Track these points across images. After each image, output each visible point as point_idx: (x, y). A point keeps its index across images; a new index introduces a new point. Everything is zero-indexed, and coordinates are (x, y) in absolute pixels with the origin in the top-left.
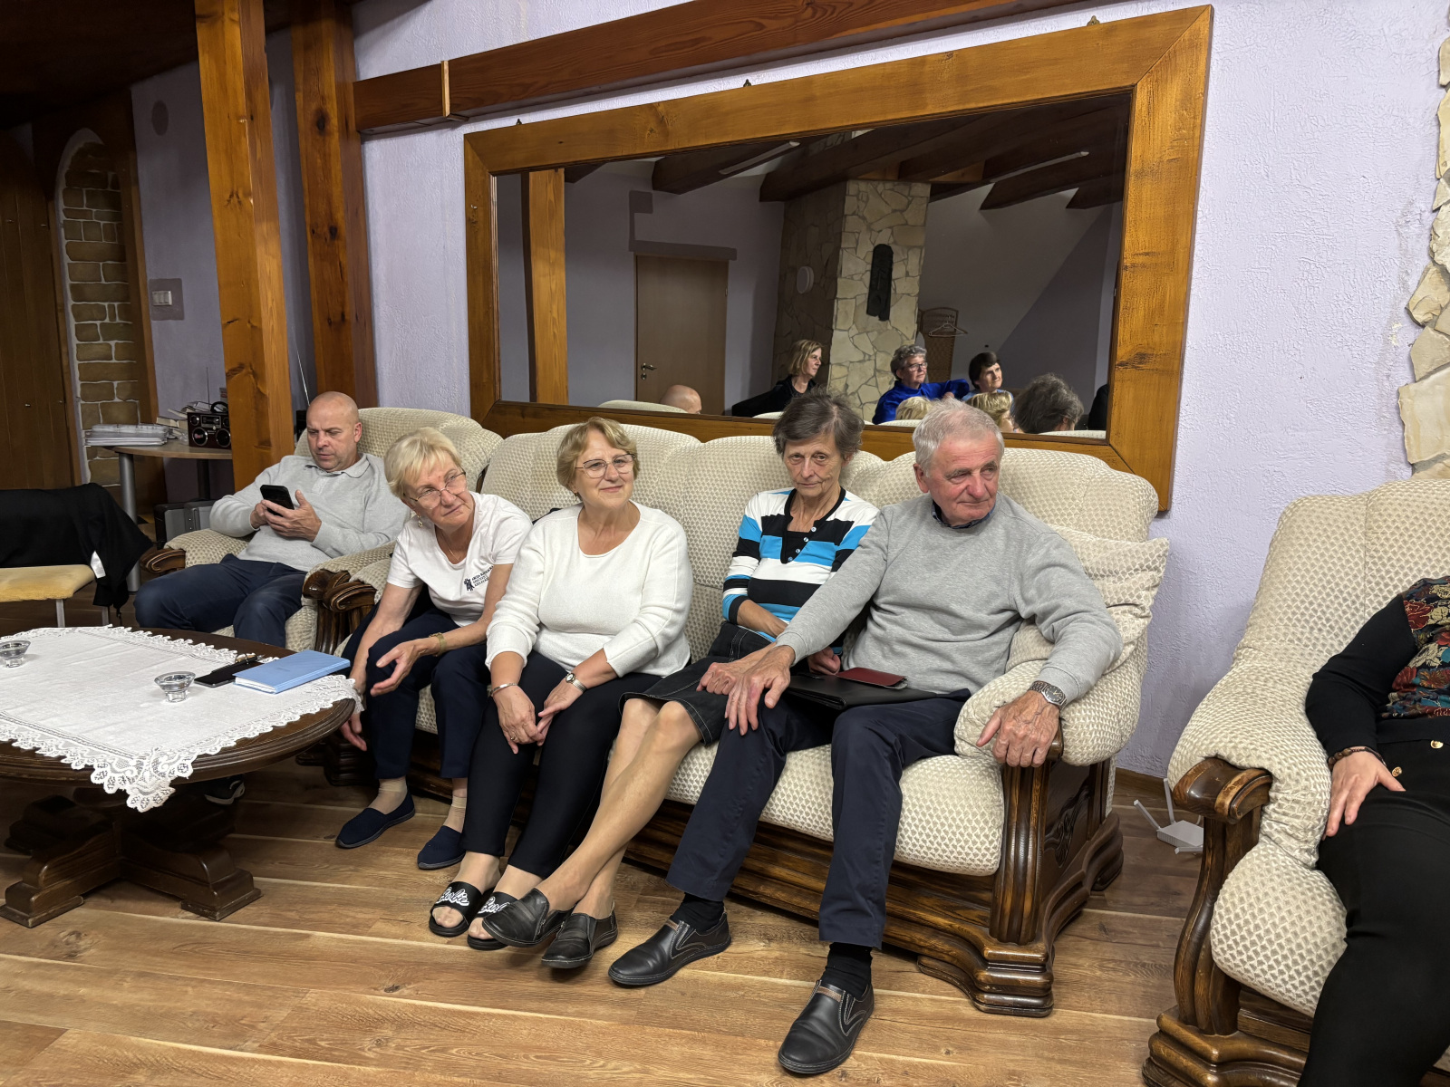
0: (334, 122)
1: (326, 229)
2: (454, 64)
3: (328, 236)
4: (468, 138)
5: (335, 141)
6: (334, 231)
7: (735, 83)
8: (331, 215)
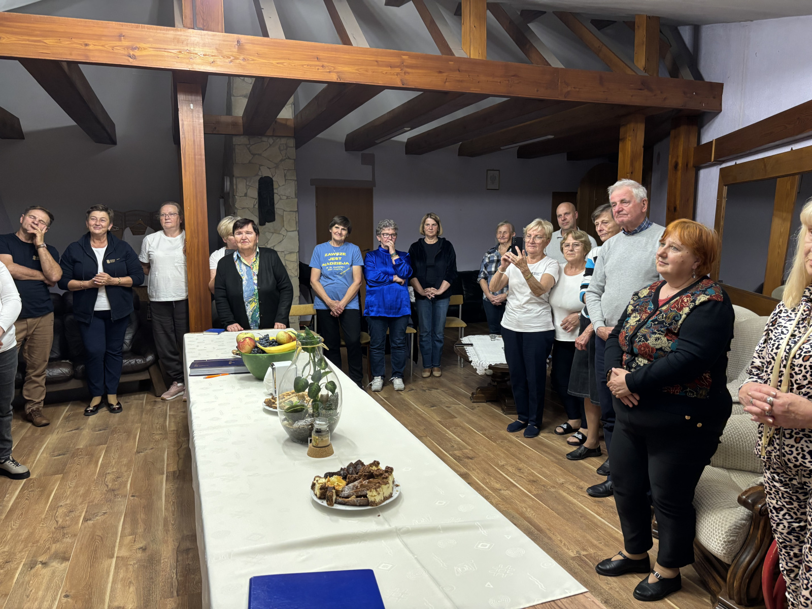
0: (680, 165)
1: (673, 208)
2: (717, 140)
3: (673, 210)
4: (721, 169)
5: (679, 173)
6: (675, 209)
7: (787, 149)
8: (675, 202)
